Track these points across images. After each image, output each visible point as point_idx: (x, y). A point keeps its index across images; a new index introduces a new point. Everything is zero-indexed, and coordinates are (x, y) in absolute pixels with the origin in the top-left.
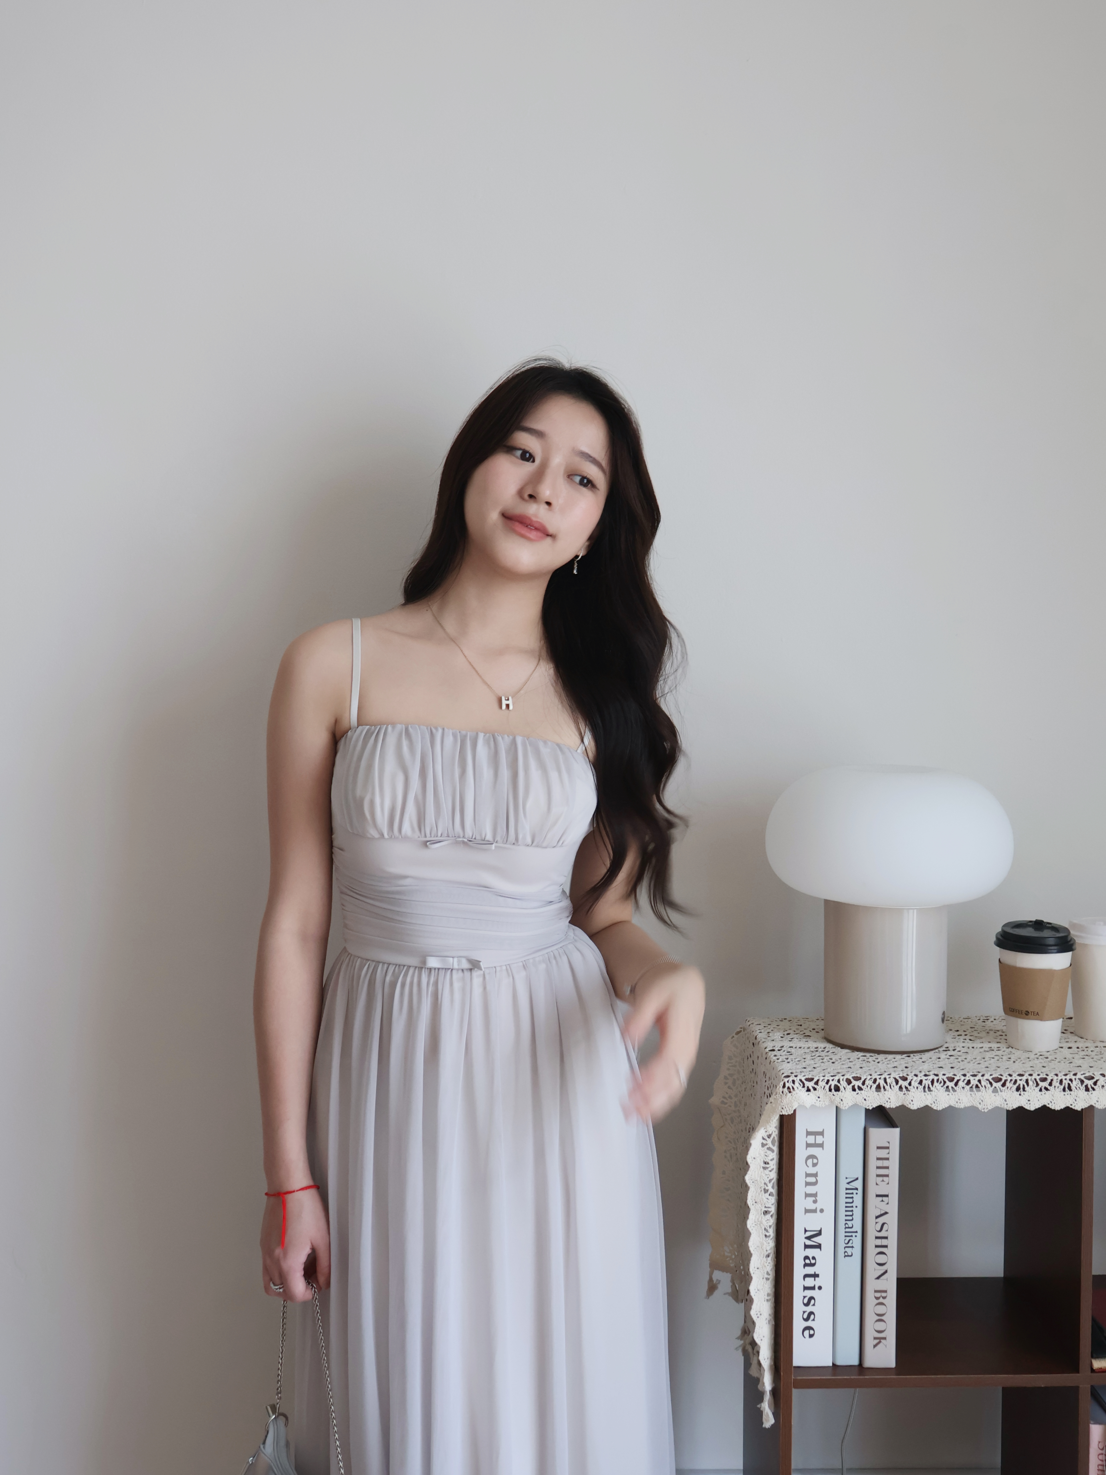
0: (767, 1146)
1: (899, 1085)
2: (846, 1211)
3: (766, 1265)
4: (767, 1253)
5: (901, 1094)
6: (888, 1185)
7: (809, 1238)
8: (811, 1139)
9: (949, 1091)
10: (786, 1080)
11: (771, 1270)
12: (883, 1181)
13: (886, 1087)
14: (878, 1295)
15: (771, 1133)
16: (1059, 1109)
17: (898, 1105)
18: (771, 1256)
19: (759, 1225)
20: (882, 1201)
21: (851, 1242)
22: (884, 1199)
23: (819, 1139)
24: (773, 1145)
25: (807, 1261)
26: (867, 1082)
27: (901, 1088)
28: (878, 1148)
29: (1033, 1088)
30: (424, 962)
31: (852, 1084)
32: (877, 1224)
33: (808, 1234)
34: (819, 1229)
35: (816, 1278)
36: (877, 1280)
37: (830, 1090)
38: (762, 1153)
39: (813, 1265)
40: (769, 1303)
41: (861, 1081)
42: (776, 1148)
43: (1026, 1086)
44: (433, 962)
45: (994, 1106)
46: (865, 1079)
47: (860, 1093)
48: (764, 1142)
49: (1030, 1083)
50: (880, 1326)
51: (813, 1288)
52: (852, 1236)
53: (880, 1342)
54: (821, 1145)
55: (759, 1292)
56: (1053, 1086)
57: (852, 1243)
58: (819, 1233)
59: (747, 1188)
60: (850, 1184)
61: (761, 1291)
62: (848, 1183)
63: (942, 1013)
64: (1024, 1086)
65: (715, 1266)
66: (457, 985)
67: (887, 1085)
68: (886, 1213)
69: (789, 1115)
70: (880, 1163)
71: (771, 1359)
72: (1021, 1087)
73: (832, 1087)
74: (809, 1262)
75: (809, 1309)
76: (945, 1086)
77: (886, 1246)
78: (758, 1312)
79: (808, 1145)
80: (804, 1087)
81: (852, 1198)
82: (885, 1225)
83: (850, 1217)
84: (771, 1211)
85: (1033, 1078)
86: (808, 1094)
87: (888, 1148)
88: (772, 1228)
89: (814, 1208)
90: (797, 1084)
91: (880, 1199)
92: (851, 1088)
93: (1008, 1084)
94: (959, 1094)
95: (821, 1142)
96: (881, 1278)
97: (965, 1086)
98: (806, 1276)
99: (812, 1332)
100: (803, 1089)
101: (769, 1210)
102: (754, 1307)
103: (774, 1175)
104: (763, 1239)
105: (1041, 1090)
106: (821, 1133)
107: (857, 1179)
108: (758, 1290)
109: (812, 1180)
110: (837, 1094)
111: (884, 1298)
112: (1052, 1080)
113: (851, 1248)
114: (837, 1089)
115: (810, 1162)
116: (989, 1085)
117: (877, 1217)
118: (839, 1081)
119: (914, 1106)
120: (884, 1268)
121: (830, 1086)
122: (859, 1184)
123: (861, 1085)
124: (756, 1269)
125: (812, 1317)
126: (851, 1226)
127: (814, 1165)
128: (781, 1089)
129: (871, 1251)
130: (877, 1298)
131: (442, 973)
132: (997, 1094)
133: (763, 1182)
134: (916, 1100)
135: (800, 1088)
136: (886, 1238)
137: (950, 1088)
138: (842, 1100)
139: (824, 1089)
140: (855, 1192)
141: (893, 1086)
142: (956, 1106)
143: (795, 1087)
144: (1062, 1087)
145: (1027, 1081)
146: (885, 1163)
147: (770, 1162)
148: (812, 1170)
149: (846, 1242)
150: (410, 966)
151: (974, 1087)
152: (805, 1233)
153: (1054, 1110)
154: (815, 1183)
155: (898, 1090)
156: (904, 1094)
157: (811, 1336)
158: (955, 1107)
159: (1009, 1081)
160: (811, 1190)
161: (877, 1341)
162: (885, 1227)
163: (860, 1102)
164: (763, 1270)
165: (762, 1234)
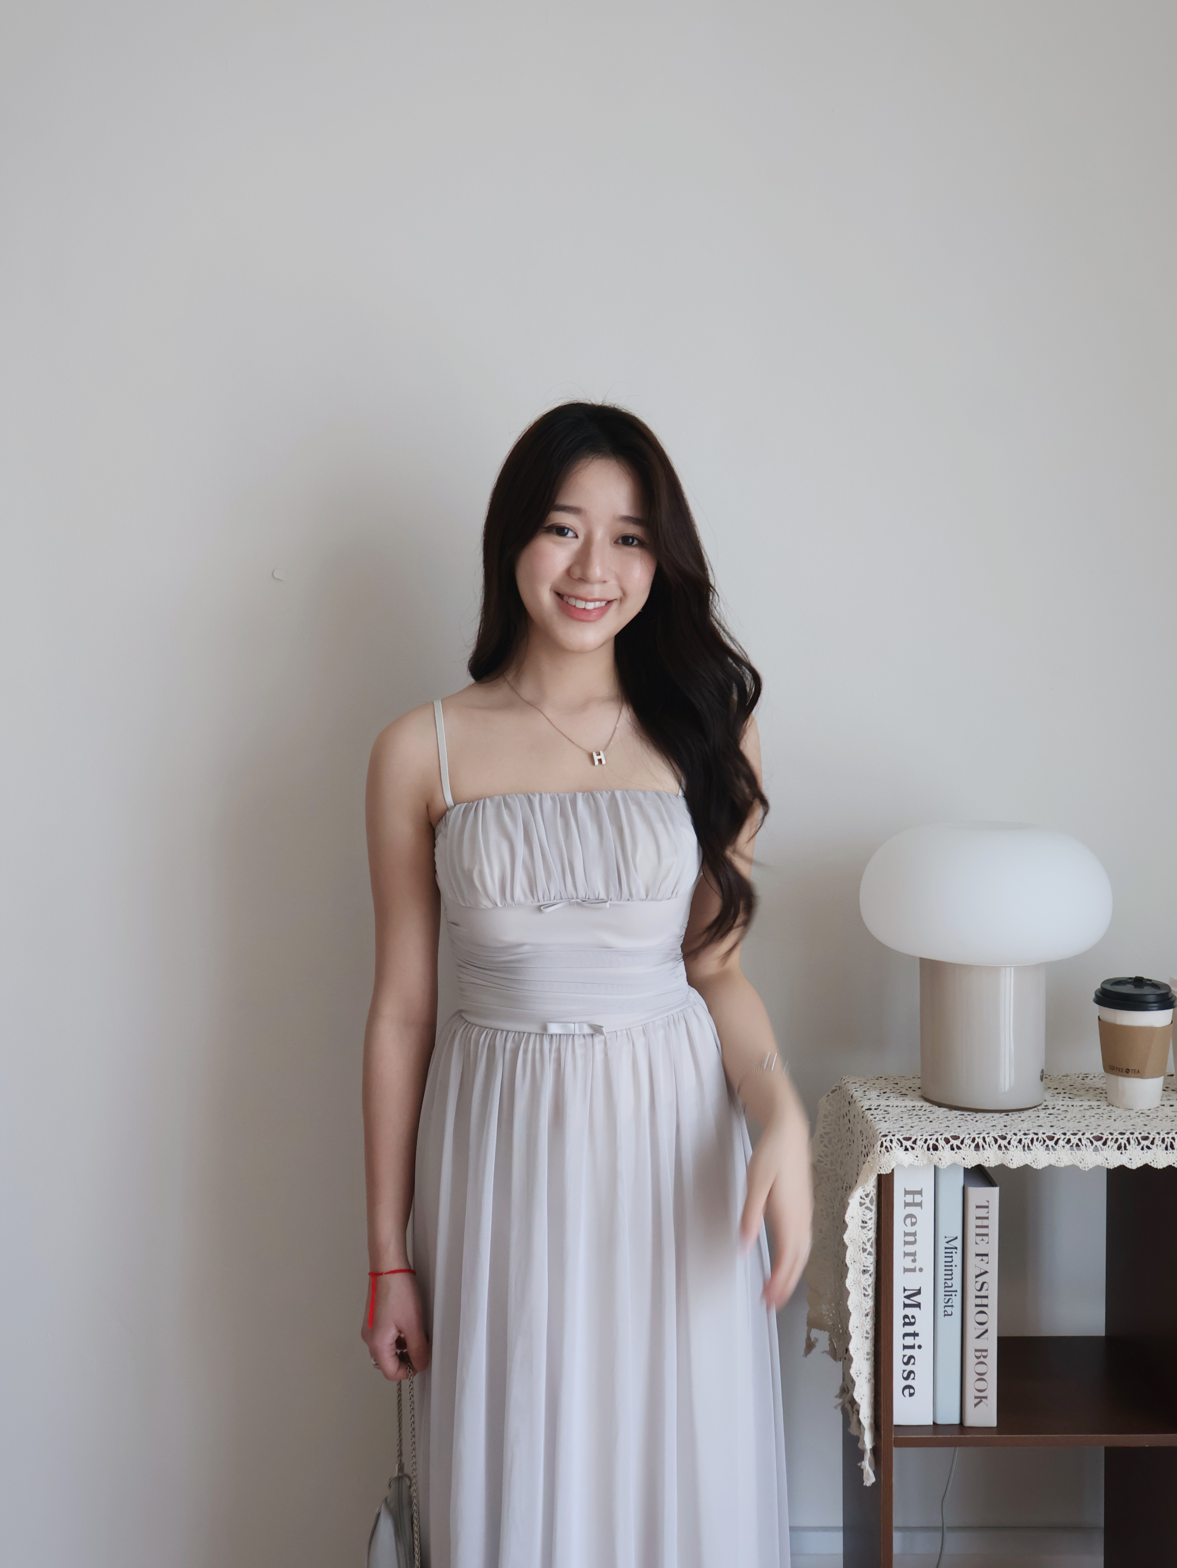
0: (865, 1205)
1: (998, 1144)
2: (945, 1270)
3: (865, 1324)
4: (866, 1312)
5: (1000, 1153)
6: (987, 1244)
7: (908, 1297)
8: (909, 1199)
9: (1049, 1150)
10: (884, 1139)
11: (870, 1329)
12: (983, 1240)
13: (985, 1146)
14: (978, 1354)
15: (868, 1192)
16: (1161, 1167)
17: (997, 1164)
18: (870, 1314)
19: (857, 1284)
20: (982, 1260)
21: (951, 1301)
22: (984, 1258)
23: (918, 1198)
24: (871, 1203)
25: (907, 1320)
26: (966, 1141)
27: (1000, 1147)
28: (977, 1207)
29: (1134, 1147)
30: (545, 1028)
31: (951, 1144)
32: (977, 1283)
33: (907, 1293)
34: (919, 1288)
35: (916, 1337)
36: (977, 1339)
37: (928, 1149)
38: (861, 1213)
39: (913, 1324)
40: (869, 1362)
41: (960, 1140)
42: (874, 1208)
43: (1127, 1145)
44: (554, 1029)
45: (1095, 1165)
46: (964, 1138)
47: (958, 1153)
48: (863, 1201)
49: (1132, 1141)
50: (981, 1385)
51: (913, 1347)
52: (951, 1295)
53: (981, 1401)
54: (920, 1205)
55: (858, 1351)
56: (1155, 1145)
57: (952, 1302)
58: (919, 1292)
59: (844, 1247)
60: (950, 1243)
61: (860, 1349)
62: (947, 1242)
63: (1041, 1071)
64: (1125, 1144)
65: (812, 1324)
66: (579, 1051)
67: (986, 1144)
68: (986, 1272)
69: (887, 1174)
70: (980, 1222)
71: (871, 1417)
72: (1123, 1145)
73: (931, 1146)
74: (909, 1321)
75: (909, 1368)
76: (1045, 1145)
77: (986, 1306)
78: (857, 1371)
79: (907, 1205)
80: (902, 1146)
81: (952, 1257)
82: (985, 1284)
83: (950, 1275)
84: (870, 1270)
85: (1135, 1136)
86: (906, 1154)
87: (987, 1207)
88: (871, 1287)
89: (913, 1267)
90: (894, 1143)
91: (980, 1258)
92: (950, 1146)
93: (1109, 1143)
94: (1059, 1153)
95: (920, 1202)
96: (982, 1337)
97: (1065, 1144)
98: (905, 1335)
99: (912, 1391)
100: (901, 1148)
101: (868, 1269)
102: (854, 1365)
103: (872, 1234)
104: (862, 1298)
105: (1142, 1149)
106: (920, 1193)
107: (956, 1238)
108: (858, 1349)
109: (911, 1239)
110: (936, 1154)
111: (985, 1357)
112: (1154, 1139)
113: (951, 1308)
114: (935, 1148)
115: (908, 1221)
116: (1091, 1145)
117: (977, 1277)
118: (937, 1140)
119: (1014, 1165)
120: (984, 1327)
121: (928, 1145)
122: (958, 1243)
123: (959, 1144)
124: (855, 1328)
125: (912, 1376)
126: (950, 1285)
127: (913, 1224)
128: (879, 1148)
129: (971, 1310)
130: (978, 1357)
131: (564, 1039)
132: (1097, 1153)
133: (861, 1241)
134: (1016, 1159)
135: (898, 1147)
136: (986, 1297)
137: (1050, 1147)
138: (940, 1159)
139: (922, 1148)
140: (954, 1251)
141: (992, 1145)
142: (1057, 1165)
143: (893, 1146)
144: (1164, 1146)
145: (1128, 1140)
146: (985, 1222)
147: (868, 1221)
148: (910, 1229)
149: (946, 1301)
150: (530, 1033)
151: (1074, 1145)
152: (904, 1292)
153: (1157, 1169)
154: (914, 1243)
155: (997, 1149)
156: (1004, 1153)
157: (911, 1395)
158: (1055, 1166)
159: (1110, 1139)
160: (910, 1249)
161: (978, 1400)
162: (985, 1286)
163: (959, 1161)
164: (863, 1329)
165: (861, 1293)
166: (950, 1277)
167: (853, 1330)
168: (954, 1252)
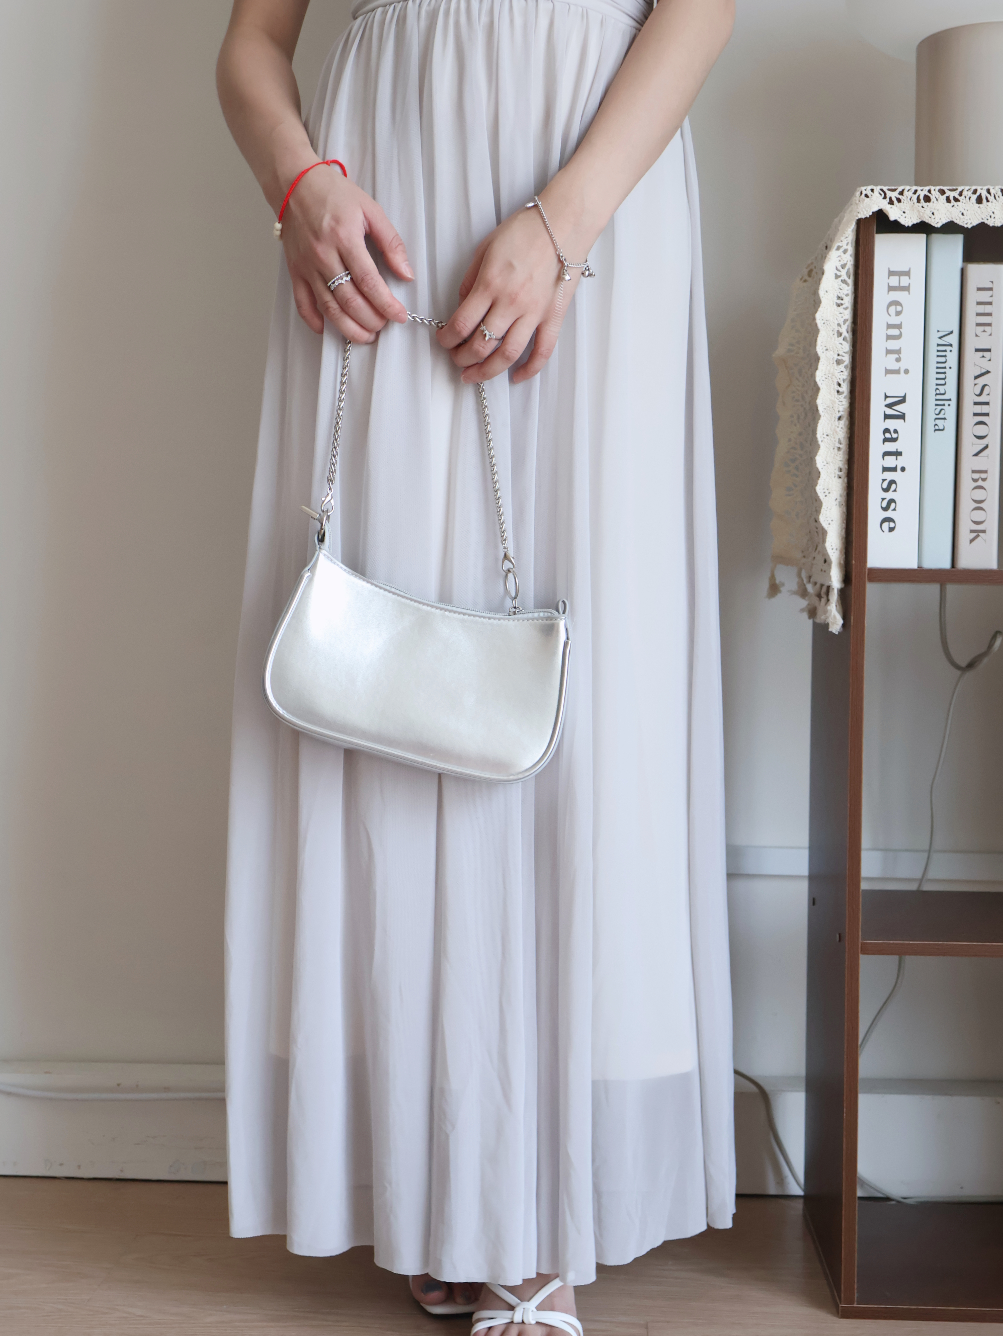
0: (841, 278)
2: (937, 373)
3: (837, 429)
4: (839, 415)
6: (990, 337)
7: (889, 406)
8: (894, 281)
10: (863, 191)
11: (844, 438)
12: (984, 331)
13: (989, 199)
14: (976, 476)
15: (845, 262)
19: (830, 378)
20: (983, 357)
21: (943, 412)
22: (986, 354)
23: (905, 281)
25: (888, 435)
26: (965, 193)
28: (979, 289)
32: (976, 386)
33: (889, 401)
34: (903, 395)
35: (899, 457)
36: (975, 457)
37: (919, 202)
38: (836, 286)
39: (894, 440)
40: (840, 479)
41: (958, 192)
42: (850, 281)
46: (963, 190)
47: (956, 205)
48: (838, 272)
50: (978, 516)
51: (894, 469)
52: (944, 405)
53: (978, 536)
54: (907, 289)
55: (827, 465)
57: (944, 414)
58: (903, 400)
59: (816, 331)
60: (943, 339)
61: (831, 464)
62: (940, 338)
65: (777, 559)
67: (991, 195)
68: (988, 372)
69: (866, 218)
70: (981, 309)
71: (842, 549)
73: (922, 198)
74: (890, 437)
75: (889, 495)
77: (987, 415)
78: (825, 490)
79: (891, 289)
80: (885, 198)
81: (945, 356)
82: (987, 388)
83: (942, 380)
84: (845, 361)
86: (891, 208)
87: (991, 289)
88: (846, 382)
89: (897, 368)
91: (981, 354)
92: (945, 198)
95: (907, 285)
96: (980, 455)
98: (886, 454)
99: (892, 525)
100: (885, 200)
102: (820, 481)
103: (848, 314)
104: (835, 397)
106: (907, 274)
107: (952, 332)
108: (827, 463)
109: (895, 332)
110: (928, 206)
111: (984, 480)
113: (943, 421)
114: (927, 199)
115: (892, 309)
117: (976, 378)
118: (929, 191)
120: (984, 442)
121: (919, 196)
122: (954, 339)
123: (957, 196)
124: (825, 436)
125: (893, 505)
126: (942, 392)
127: (898, 313)
128: (858, 198)
129: (968, 420)
130: (975, 480)
133: (836, 323)
136: (987, 404)
138: (933, 214)
139: (910, 199)
140: (948, 348)
141: (999, 197)
146: (987, 309)
148: (895, 320)
149: (937, 412)
152: (885, 400)
154: (899, 337)
157: (891, 530)
160: (893, 344)
161: (974, 535)
162: (986, 390)
163: (957, 218)
164: (834, 438)
165: (834, 389)
166: (942, 382)
167: (823, 439)
168: (948, 351)
